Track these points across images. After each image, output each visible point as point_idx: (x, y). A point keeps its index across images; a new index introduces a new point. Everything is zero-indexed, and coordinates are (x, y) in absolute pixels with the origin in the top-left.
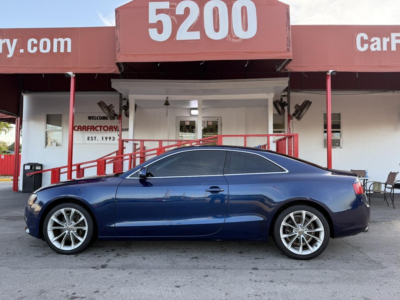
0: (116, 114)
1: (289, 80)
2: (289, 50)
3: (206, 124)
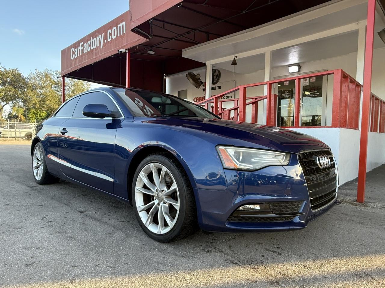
0: (202, 82)
3: (308, 81)
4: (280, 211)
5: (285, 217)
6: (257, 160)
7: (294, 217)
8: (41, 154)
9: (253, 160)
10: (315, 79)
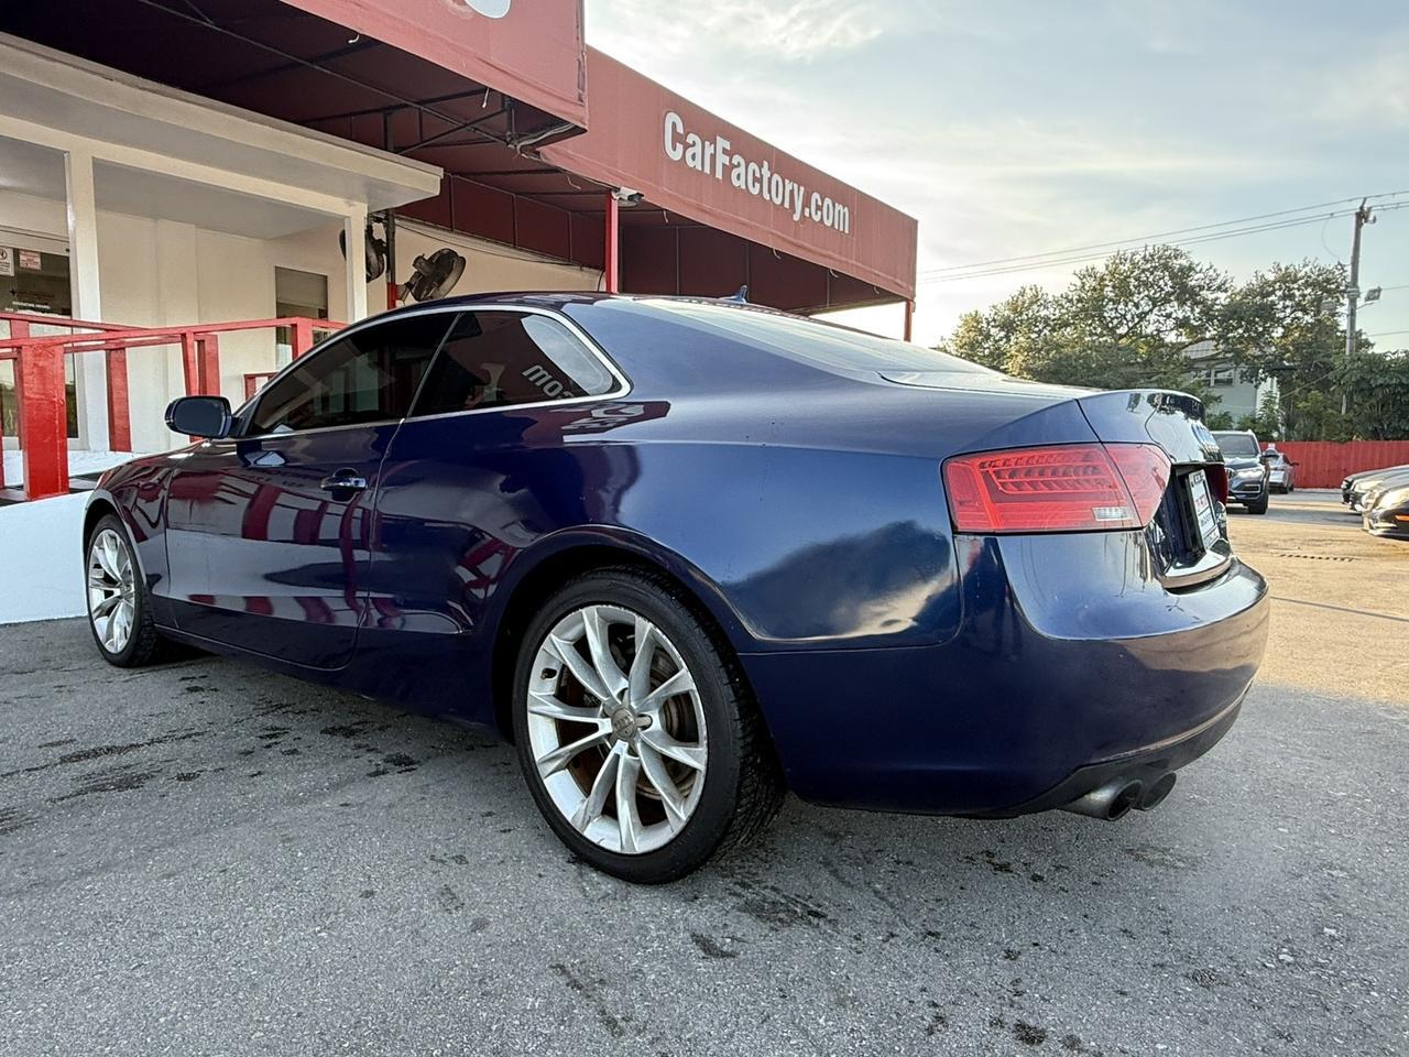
1: (442, 175)
2: (582, 101)
3: (10, 259)
10: (38, 260)
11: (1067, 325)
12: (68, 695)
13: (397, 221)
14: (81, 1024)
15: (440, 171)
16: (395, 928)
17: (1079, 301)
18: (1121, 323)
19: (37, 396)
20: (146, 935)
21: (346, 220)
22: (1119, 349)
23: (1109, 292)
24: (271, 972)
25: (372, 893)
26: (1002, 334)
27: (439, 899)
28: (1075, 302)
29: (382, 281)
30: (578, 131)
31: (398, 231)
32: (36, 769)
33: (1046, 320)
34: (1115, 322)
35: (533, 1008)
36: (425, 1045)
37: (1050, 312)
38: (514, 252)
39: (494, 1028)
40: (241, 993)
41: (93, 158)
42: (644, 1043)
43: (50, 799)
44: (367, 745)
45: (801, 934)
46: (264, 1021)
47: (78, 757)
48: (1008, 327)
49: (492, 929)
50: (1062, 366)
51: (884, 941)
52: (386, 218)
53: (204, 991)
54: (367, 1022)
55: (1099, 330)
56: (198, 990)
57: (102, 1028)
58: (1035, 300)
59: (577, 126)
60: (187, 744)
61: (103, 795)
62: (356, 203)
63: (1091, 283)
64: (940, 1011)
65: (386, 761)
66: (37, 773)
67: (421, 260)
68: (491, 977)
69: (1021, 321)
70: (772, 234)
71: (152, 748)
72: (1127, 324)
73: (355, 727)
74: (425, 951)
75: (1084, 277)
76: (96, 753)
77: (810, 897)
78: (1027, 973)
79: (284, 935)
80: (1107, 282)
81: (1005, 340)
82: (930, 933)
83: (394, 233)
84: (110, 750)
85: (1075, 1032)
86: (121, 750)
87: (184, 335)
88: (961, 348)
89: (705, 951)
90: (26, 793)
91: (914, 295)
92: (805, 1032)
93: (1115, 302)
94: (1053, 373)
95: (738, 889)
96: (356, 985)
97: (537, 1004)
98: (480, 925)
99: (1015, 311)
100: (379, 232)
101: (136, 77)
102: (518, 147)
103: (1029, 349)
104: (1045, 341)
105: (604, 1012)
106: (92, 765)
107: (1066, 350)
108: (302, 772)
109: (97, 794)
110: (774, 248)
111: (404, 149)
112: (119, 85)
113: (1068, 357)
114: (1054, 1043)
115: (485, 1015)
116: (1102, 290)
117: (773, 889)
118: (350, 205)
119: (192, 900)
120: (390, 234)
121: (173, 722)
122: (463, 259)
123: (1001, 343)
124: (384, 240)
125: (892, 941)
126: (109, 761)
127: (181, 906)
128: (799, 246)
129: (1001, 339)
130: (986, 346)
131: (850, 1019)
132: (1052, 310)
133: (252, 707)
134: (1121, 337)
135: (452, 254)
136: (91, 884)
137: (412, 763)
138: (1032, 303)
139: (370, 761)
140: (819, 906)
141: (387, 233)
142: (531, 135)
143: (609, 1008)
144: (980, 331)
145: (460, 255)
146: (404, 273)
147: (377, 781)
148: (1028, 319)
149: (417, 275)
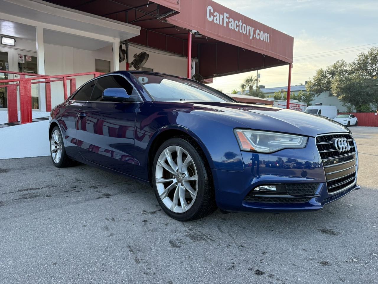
1: (141, 29)
2: (178, 3)
3: (23, 58)
4: (296, 192)
5: (301, 198)
6: (274, 142)
7: (310, 198)
8: (59, 137)
9: (270, 143)
10: (31, 58)
11: (353, 72)
12: (25, 176)
13: (129, 44)
14: (2, 249)
15: (140, 28)
16: (88, 234)
17: (358, 64)
18: (373, 72)
19: (24, 95)
20: (25, 231)
21: (114, 44)
22: (372, 80)
23: (369, 61)
24: (52, 242)
25: (86, 226)
26: (330, 76)
27: (103, 228)
28: (357, 64)
29: (124, 62)
30: (177, 13)
31: (129, 46)
32: (11, 193)
33: (346, 71)
34: (371, 71)
35: (118, 255)
36: (85, 261)
37: (348, 68)
38: (166, 53)
39: (105, 259)
40: (43, 246)
41: (43, 28)
42: (144, 266)
43: (12, 200)
44: (99, 191)
45: (202, 243)
46: (47, 253)
47: (22, 190)
48: (333, 73)
49: (114, 236)
50: (351, 86)
51: (226, 247)
52: (126, 43)
53: (34, 245)
54: (72, 255)
55: (365, 74)
56: (33, 244)
57: (7, 251)
58: (343, 64)
59: (177, 11)
60: (51, 189)
61: (26, 199)
62: (116, 38)
63: (363, 58)
64: (234, 265)
65: (103, 195)
66: (11, 194)
67: (136, 55)
68: (109, 247)
69: (337, 71)
70: (242, 43)
71: (42, 189)
72: (376, 72)
73: (98, 186)
74: (94, 240)
75: (360, 56)
76: (27, 190)
77: (209, 234)
78: (267, 258)
79: (59, 234)
80: (369, 58)
81: (331, 78)
82: (241, 246)
83: (128, 47)
84: (31, 189)
85: (274, 273)
86: (34, 189)
87: (63, 77)
88: (316, 81)
89: (172, 245)
90: (7, 198)
91: (292, 62)
92: (191, 267)
93: (372, 64)
94: (348, 89)
95: (189, 231)
96: (73, 246)
97: (119, 255)
98: (111, 235)
99: (335, 68)
100: (124, 47)
101: (53, 4)
102: (160, 19)
103: (340, 81)
104: (346, 78)
105: (136, 258)
106: (25, 192)
107: (353, 81)
108: (79, 197)
109: (24, 199)
110: (243, 48)
111: (131, 22)
112: (49, 6)
113: (354, 83)
114: (266, 275)
115: (104, 256)
116: (367, 60)
117: (199, 231)
118: (115, 39)
119: (39, 225)
120: (127, 48)
121: (50, 183)
122: (148, 55)
123: (330, 79)
124: (125, 49)
125: (229, 247)
126: (30, 192)
127: (36, 226)
128: (251, 47)
129: (330, 78)
130: (325, 80)
131: (206, 265)
132: (348, 67)
133: (72, 180)
134: (374, 76)
135: (145, 53)
136: (15, 219)
137: (110, 196)
138: (341, 65)
139: (98, 195)
140: (211, 237)
141: (126, 47)
142: (164, 15)
143: (138, 257)
144: (323, 75)
145: (147, 53)
146: (131, 59)
147: (98, 200)
148: (340, 71)
149: (135, 60)
